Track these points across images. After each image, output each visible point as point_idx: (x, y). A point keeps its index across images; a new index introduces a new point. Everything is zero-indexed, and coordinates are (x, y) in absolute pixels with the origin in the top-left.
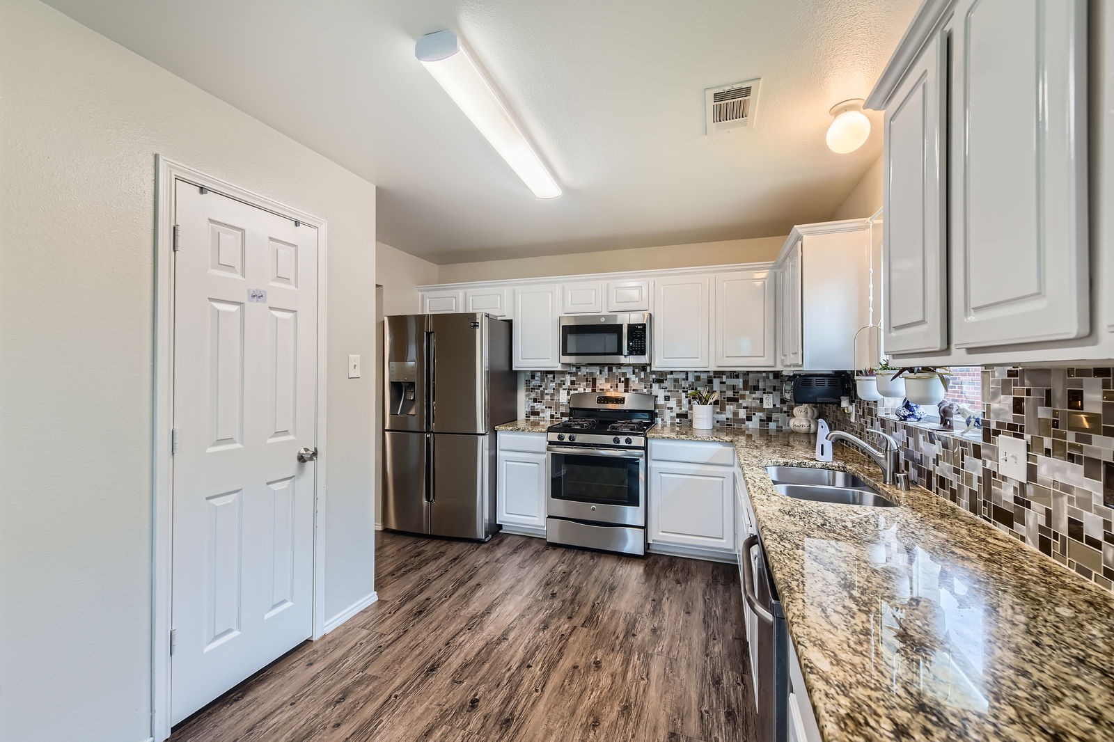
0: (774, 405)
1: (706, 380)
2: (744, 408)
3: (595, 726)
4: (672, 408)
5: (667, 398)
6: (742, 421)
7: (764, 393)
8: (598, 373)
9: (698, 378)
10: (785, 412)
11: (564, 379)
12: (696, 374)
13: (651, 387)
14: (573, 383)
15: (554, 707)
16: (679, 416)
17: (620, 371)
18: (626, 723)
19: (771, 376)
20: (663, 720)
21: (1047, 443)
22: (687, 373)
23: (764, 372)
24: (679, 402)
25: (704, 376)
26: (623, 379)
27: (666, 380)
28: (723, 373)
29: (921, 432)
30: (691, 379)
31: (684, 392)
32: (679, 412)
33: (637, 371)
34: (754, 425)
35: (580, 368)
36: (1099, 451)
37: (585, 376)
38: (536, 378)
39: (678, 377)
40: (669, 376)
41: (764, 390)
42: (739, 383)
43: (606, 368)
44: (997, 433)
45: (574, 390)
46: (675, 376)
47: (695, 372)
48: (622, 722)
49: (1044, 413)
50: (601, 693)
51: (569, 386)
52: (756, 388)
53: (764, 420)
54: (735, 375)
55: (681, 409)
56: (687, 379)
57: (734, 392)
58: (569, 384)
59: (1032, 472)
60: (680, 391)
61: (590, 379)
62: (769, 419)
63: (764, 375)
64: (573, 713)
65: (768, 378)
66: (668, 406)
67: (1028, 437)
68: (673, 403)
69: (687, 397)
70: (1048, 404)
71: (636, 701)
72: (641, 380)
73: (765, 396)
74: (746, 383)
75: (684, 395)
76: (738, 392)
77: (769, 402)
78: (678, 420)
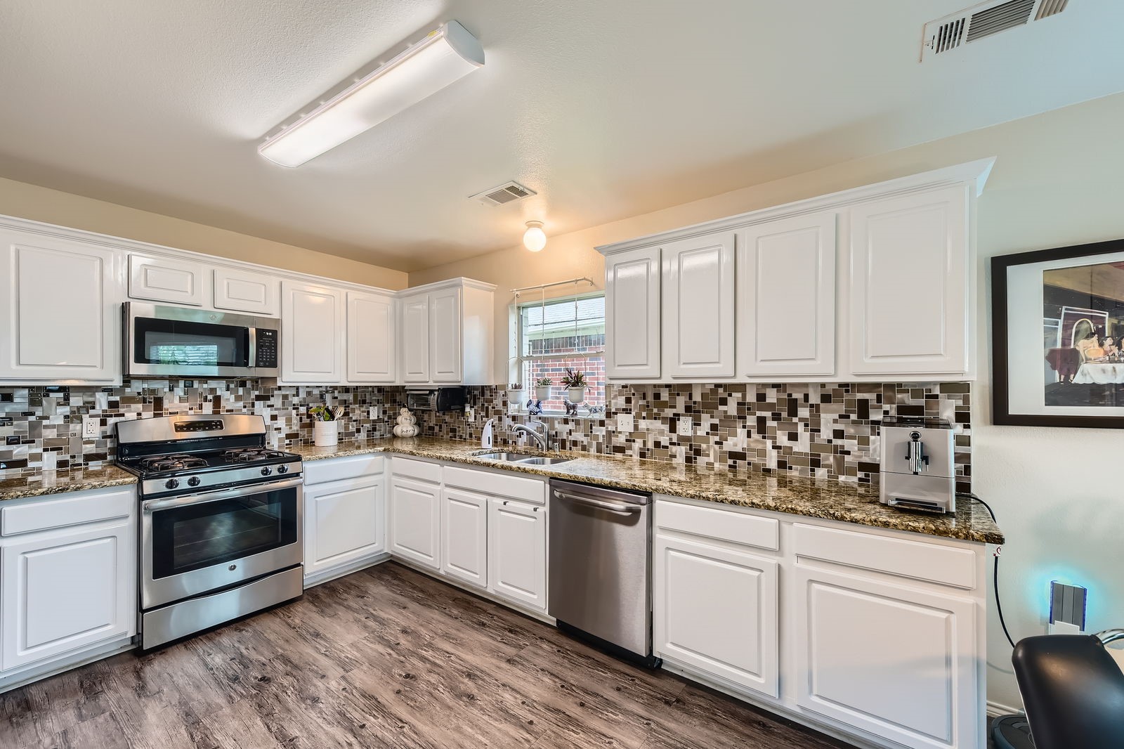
0: (378, 417)
1: (319, 396)
2: (354, 421)
3: (473, 698)
4: (280, 429)
5: (274, 418)
6: (352, 434)
7: (371, 406)
8: (167, 390)
9: (309, 393)
10: (386, 422)
11: (91, 399)
12: (308, 390)
13: (253, 405)
14: (113, 405)
15: (433, 719)
16: (288, 436)
17: (205, 386)
18: (483, 680)
19: (376, 392)
20: (494, 661)
21: (644, 414)
22: (298, 388)
23: (371, 387)
24: (289, 421)
25: (316, 392)
26: (210, 397)
27: (273, 396)
28: (335, 388)
29: (556, 419)
30: (302, 394)
31: (294, 409)
32: (289, 432)
33: (232, 386)
34: (363, 436)
35: (129, 382)
36: (668, 414)
37: (139, 394)
38: (16, 400)
39: (287, 393)
40: (276, 392)
41: (371, 403)
42: (350, 397)
43: (181, 384)
44: (616, 413)
45: (116, 416)
46: (284, 392)
47: (307, 387)
48: (480, 682)
49: (641, 402)
50: (443, 685)
51: (103, 411)
52: (364, 402)
53: (370, 431)
54: (346, 390)
55: (291, 428)
56: (298, 395)
57: (345, 407)
58: (105, 407)
59: (636, 427)
60: (290, 408)
61: (151, 398)
62: (374, 429)
63: (370, 389)
64: (450, 708)
65: (373, 392)
66: (275, 426)
67: (633, 413)
68: (281, 423)
69: (297, 415)
70: (644, 398)
71: (467, 668)
72: (238, 398)
73: (371, 409)
74: (355, 397)
75: (294, 412)
76: (349, 407)
77: (374, 413)
78: (287, 441)
